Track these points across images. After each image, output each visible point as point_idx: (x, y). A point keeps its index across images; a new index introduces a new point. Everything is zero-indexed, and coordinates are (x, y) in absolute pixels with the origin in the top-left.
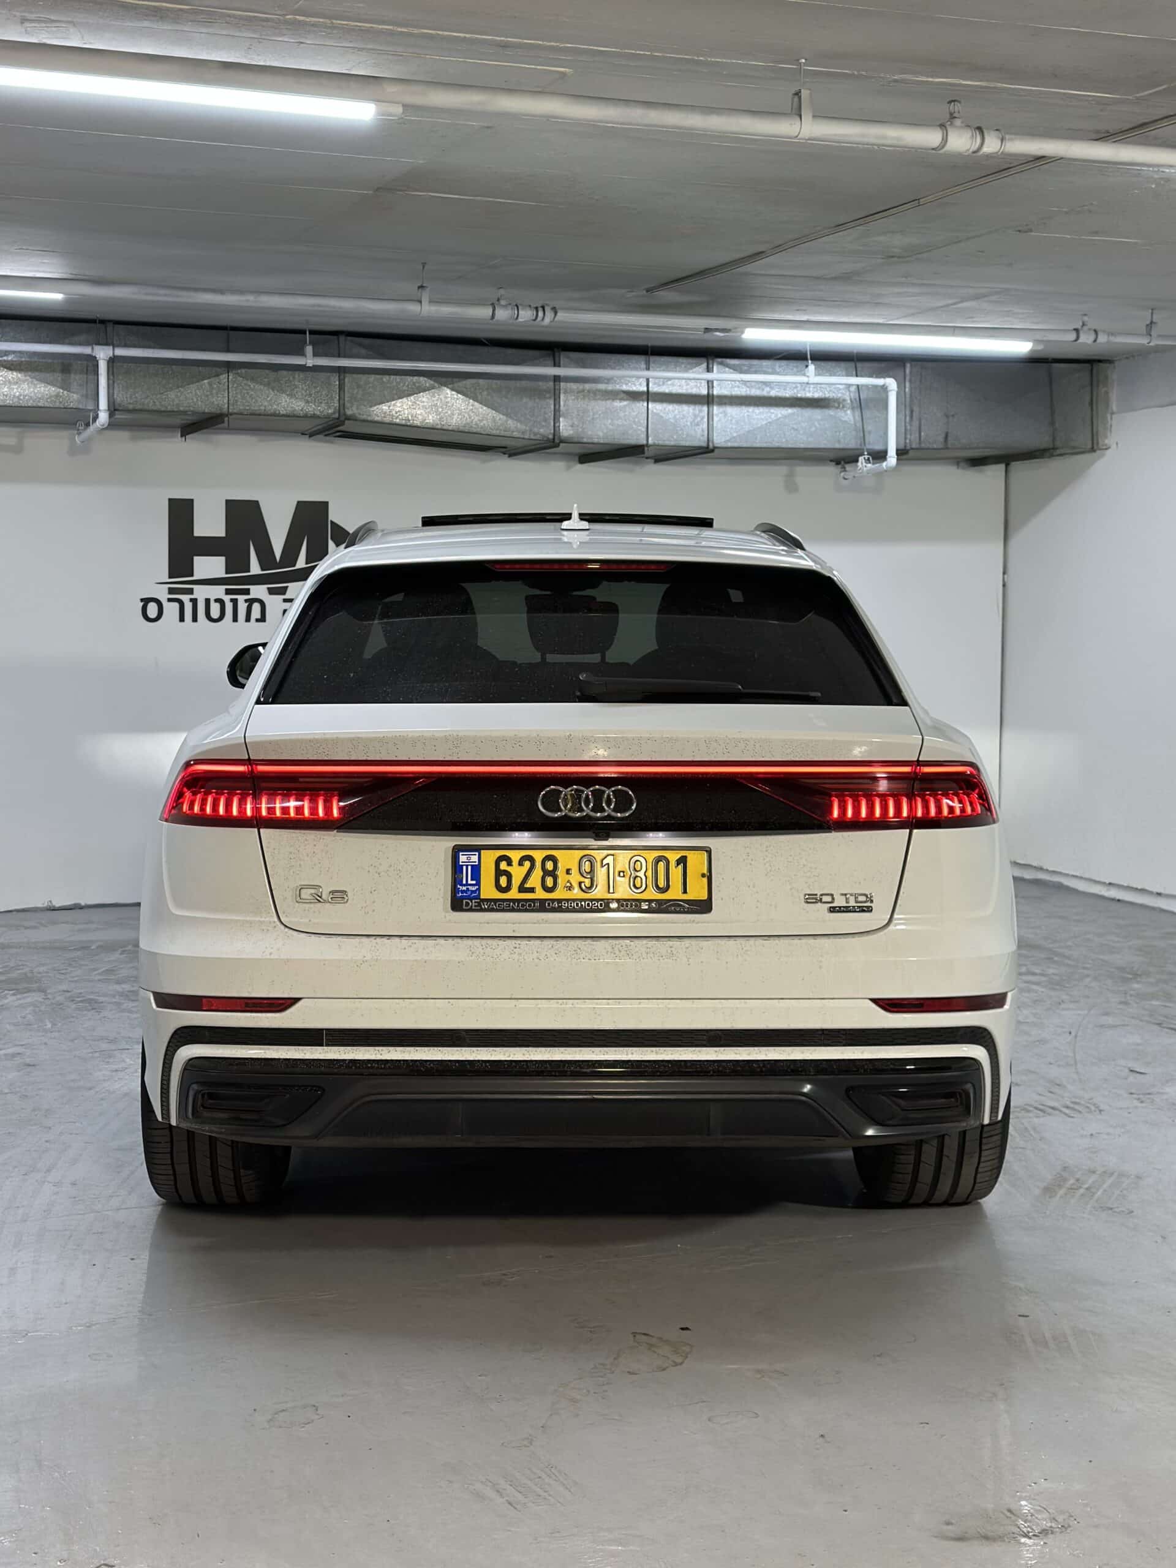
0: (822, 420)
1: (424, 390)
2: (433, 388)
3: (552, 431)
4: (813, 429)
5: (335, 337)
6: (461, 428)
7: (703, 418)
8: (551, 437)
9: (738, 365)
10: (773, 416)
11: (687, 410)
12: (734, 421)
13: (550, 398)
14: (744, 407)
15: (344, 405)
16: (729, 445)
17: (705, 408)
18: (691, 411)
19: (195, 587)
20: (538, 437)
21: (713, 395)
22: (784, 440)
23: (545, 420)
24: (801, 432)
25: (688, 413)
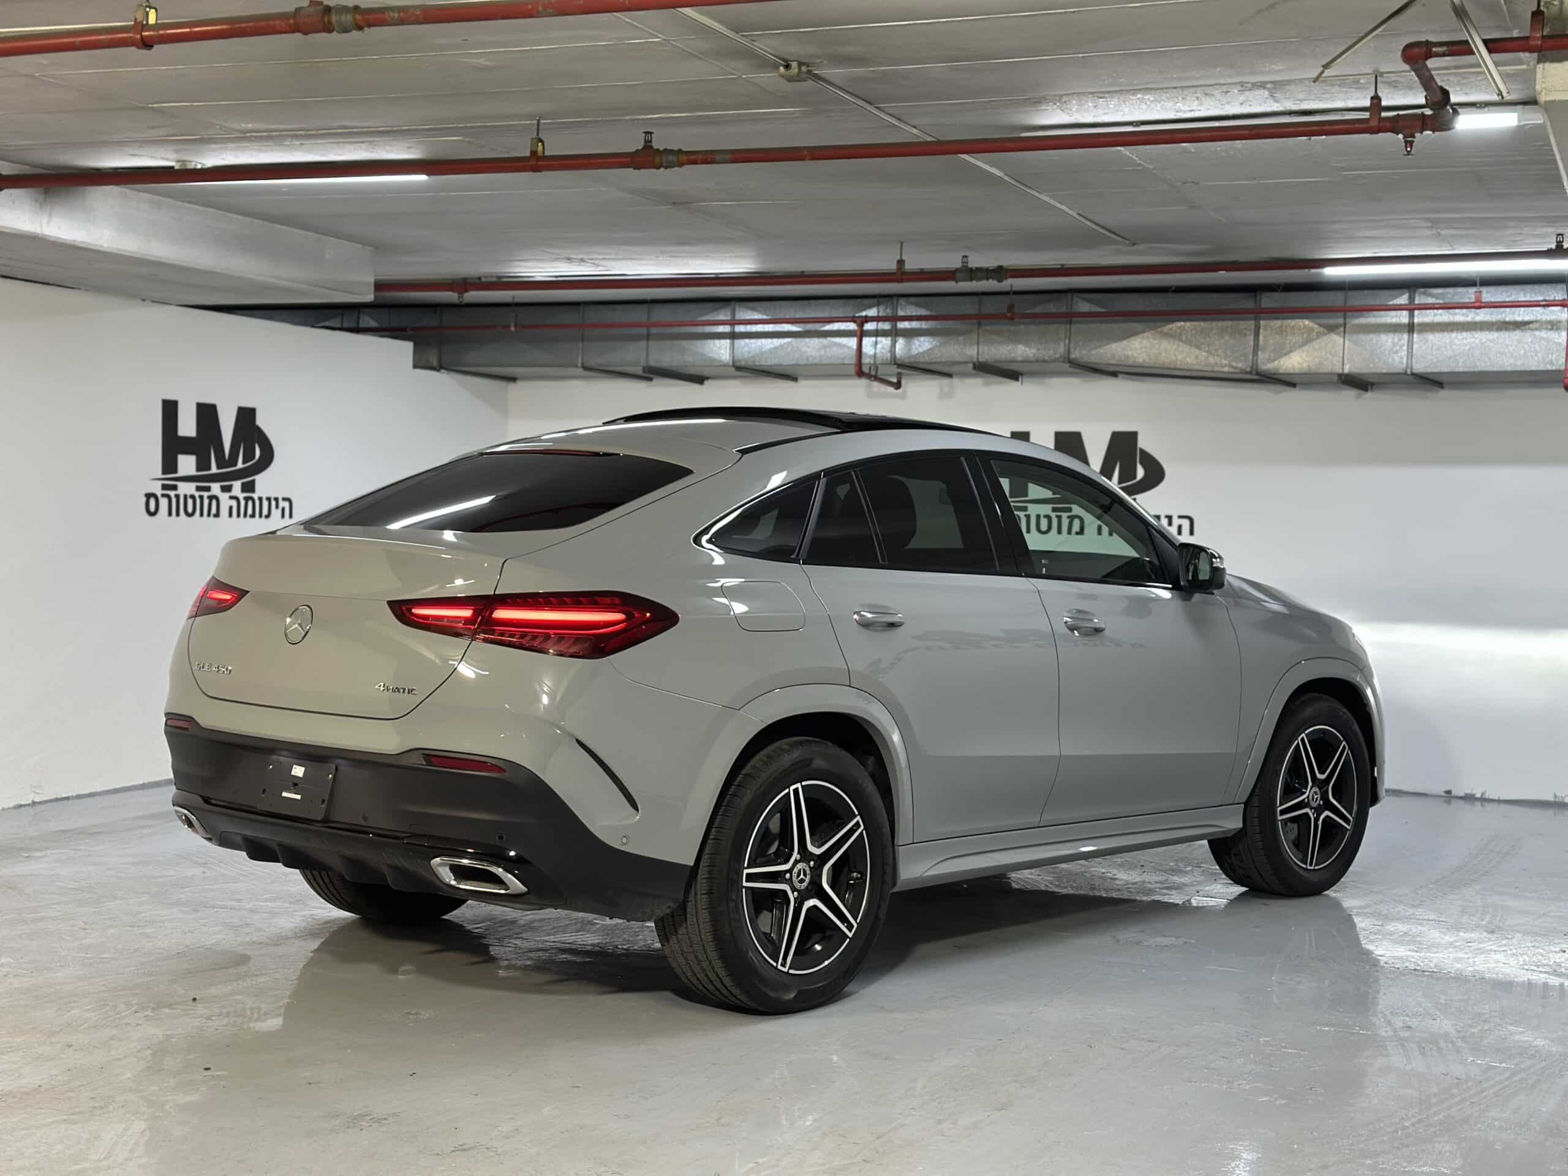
0: (1532, 342)
1: (1135, 334)
2: (1143, 332)
3: (1250, 365)
4: (1522, 352)
5: (1062, 295)
6: (1166, 366)
7: (1401, 347)
8: (1248, 369)
9: (1443, 294)
10: (1477, 341)
11: (1387, 340)
12: (1435, 347)
13: (1250, 335)
14: (1446, 334)
15: (1069, 347)
16: (1429, 370)
17: (1406, 336)
18: (1390, 340)
19: (1028, 505)
20: (1237, 371)
21: (1413, 323)
22: (1488, 364)
23: (1245, 355)
24: (1508, 355)
25: (1387, 341)
